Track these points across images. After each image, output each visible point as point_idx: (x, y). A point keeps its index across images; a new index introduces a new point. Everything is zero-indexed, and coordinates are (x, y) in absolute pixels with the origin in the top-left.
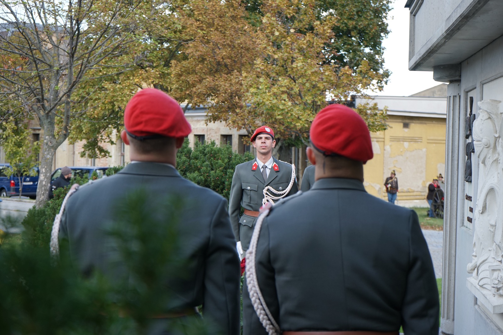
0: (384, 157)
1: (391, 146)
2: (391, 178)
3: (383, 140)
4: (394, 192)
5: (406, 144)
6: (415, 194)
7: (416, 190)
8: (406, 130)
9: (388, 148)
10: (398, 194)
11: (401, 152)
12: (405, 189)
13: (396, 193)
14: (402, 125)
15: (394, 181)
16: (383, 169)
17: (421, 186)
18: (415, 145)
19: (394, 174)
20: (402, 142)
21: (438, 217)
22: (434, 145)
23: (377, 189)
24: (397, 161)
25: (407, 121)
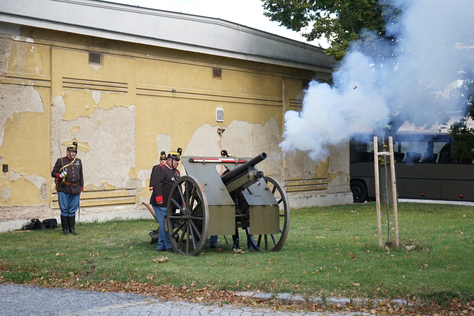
0: (51, 120)
1: (64, 97)
2: (68, 159)
3: (47, 84)
4: (74, 191)
5: (96, 95)
6: (116, 193)
7: (118, 186)
8: (95, 67)
9: (58, 100)
10: (82, 195)
11: (88, 109)
12: (97, 185)
13: (78, 194)
14: (87, 55)
15: (75, 167)
16: (51, 145)
17: (128, 178)
18: (114, 98)
19: (73, 149)
20: (88, 91)
21: (184, 250)
22: (150, 99)
23: (39, 186)
24: (78, 127)
25: (97, 49)
